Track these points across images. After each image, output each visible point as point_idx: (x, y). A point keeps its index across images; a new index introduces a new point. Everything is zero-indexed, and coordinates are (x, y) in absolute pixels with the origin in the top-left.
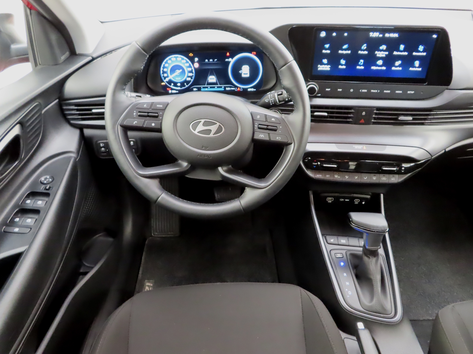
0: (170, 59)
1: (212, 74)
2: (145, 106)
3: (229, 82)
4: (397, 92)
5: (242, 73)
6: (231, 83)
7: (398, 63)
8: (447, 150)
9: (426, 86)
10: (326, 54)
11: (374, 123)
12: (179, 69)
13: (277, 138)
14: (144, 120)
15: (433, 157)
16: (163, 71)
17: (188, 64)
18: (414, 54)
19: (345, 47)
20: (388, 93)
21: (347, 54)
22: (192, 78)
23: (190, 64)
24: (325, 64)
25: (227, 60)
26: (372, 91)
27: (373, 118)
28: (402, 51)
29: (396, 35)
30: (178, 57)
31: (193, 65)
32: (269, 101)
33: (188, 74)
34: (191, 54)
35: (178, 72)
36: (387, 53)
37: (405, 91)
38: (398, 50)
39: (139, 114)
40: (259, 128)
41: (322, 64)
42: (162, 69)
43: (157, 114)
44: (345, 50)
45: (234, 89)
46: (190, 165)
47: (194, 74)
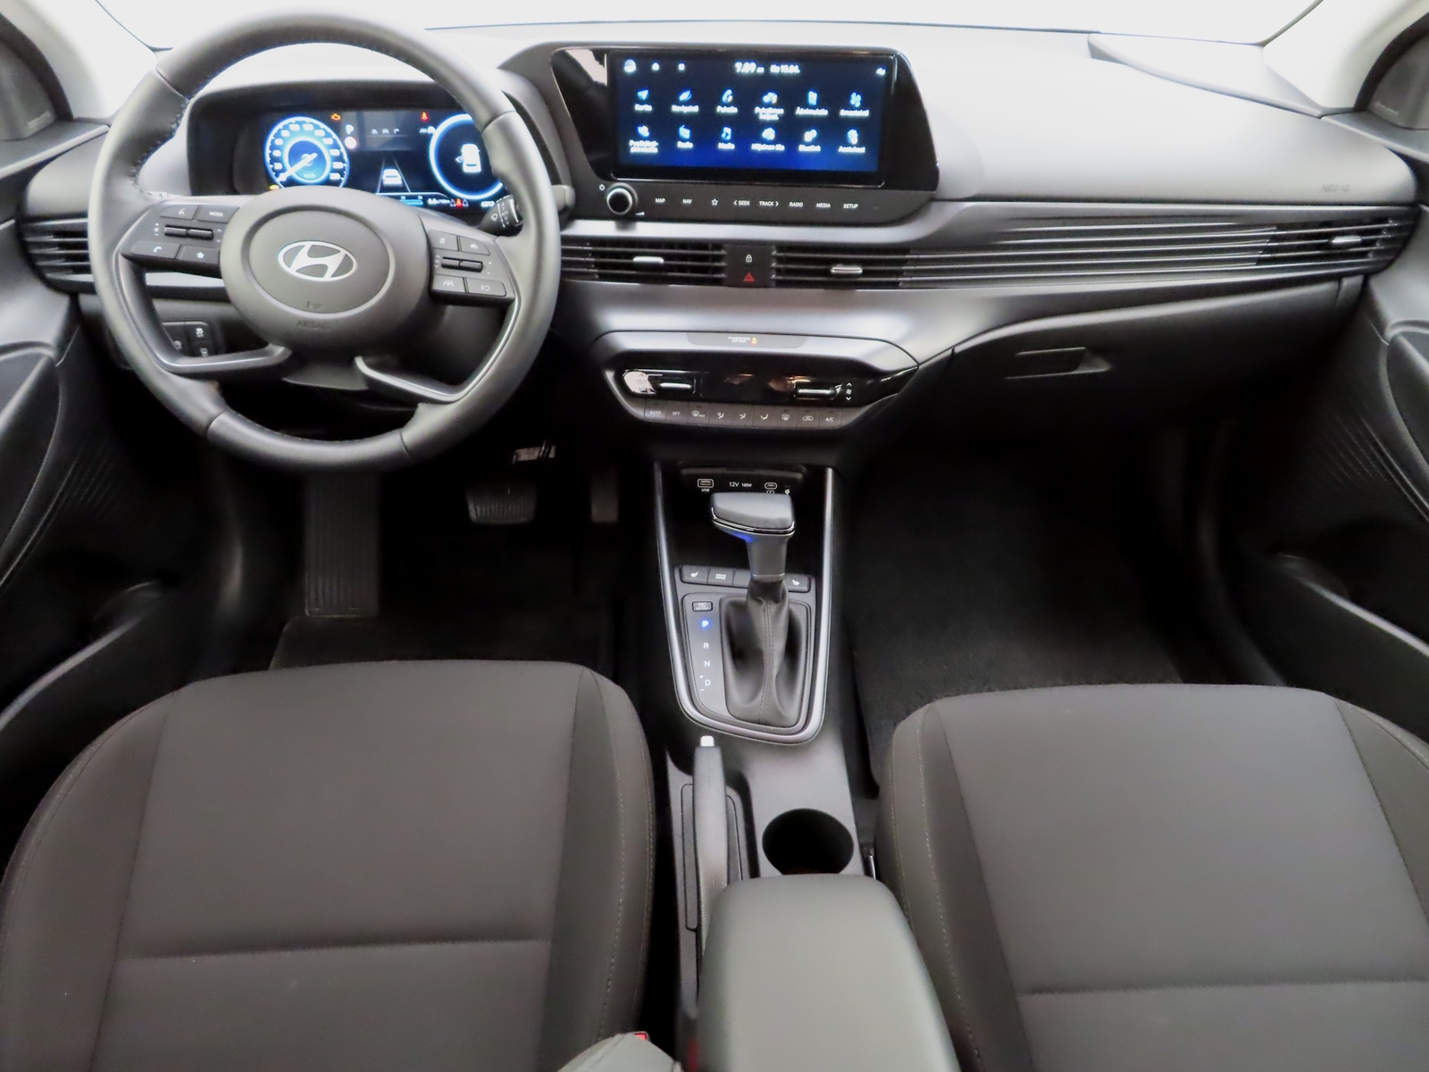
0: (286, 127)
1: (390, 165)
2: (181, 213)
3: (432, 185)
4: (819, 205)
5: (461, 164)
6: (442, 190)
7: (810, 135)
8: (958, 350)
9: (883, 191)
10: (644, 114)
11: (780, 284)
12: (310, 153)
13: (483, 287)
14: (177, 246)
15: (920, 367)
16: (271, 155)
17: (330, 139)
18: (843, 113)
19: (685, 96)
20: (798, 208)
21: (691, 116)
22: (342, 175)
23: (334, 140)
24: (644, 139)
25: (423, 131)
26: (763, 203)
27: (774, 272)
28: (812, 107)
29: (793, 70)
30: (304, 122)
31: (343, 141)
32: (499, 219)
33: (332, 165)
34: (335, 115)
35: (308, 158)
36: (781, 111)
37: (837, 205)
38: (806, 105)
39: (166, 229)
40: (444, 266)
41: (638, 138)
42: (268, 151)
43: (210, 232)
44: (685, 106)
45: (448, 202)
46: (289, 353)
47: (347, 165)
